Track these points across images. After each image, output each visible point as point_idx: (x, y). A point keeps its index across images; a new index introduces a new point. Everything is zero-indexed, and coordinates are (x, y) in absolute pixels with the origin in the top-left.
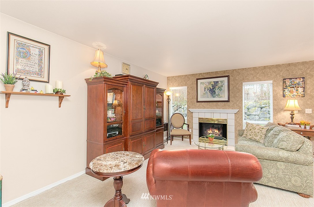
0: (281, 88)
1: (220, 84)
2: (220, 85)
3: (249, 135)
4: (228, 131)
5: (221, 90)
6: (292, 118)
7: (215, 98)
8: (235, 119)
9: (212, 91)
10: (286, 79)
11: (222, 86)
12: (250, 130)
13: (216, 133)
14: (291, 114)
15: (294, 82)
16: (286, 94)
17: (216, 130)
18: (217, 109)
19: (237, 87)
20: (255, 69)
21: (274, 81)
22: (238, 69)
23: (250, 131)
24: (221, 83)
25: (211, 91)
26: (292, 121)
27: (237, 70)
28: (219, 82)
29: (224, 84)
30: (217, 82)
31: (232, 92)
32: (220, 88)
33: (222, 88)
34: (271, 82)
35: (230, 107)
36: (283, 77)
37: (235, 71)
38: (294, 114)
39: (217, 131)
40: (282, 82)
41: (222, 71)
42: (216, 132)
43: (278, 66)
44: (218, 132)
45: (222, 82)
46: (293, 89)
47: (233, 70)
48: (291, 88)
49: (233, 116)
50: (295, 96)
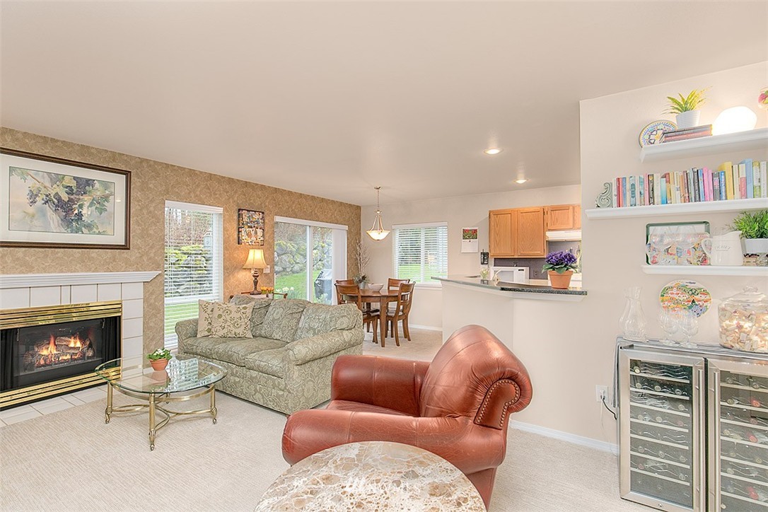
0: (235, 226)
1: (98, 191)
2: (98, 193)
3: (218, 328)
4: (124, 335)
5: (102, 210)
6: (256, 283)
7: (79, 235)
8: (144, 299)
9: (67, 209)
10: (243, 210)
11: (106, 198)
12: (220, 316)
13: (74, 348)
14: (254, 276)
15: (253, 217)
16: (243, 238)
17: (72, 340)
18: (87, 271)
19: (152, 209)
20: (192, 173)
21: (225, 210)
22: (154, 161)
23: (221, 320)
24: (101, 188)
25: (62, 207)
26: (256, 288)
27: (152, 163)
28: (97, 185)
29: (113, 194)
30: (89, 182)
31: (137, 221)
32: (99, 203)
33: (106, 203)
34: (221, 210)
35: (129, 266)
36: (238, 205)
37: (145, 164)
38: (258, 276)
39: (75, 343)
40: (237, 214)
41: (106, 151)
42: (72, 345)
43: (231, 181)
44: (79, 344)
45: (106, 185)
46: (250, 229)
47: (142, 160)
48: (249, 227)
49: (139, 291)
50: (253, 243)
